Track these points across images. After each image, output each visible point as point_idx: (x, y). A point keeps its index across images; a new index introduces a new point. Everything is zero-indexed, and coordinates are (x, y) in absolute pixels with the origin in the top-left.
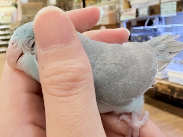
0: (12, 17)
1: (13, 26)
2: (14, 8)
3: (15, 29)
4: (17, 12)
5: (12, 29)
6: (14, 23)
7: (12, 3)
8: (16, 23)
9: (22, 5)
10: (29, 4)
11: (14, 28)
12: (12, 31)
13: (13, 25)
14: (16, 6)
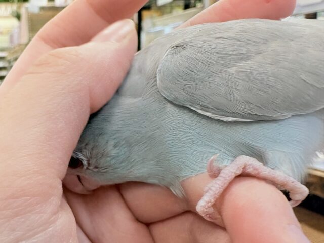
0: (11, 37)
1: (13, 53)
2: (15, 21)
3: (16, 59)
4: (20, 27)
5: (10, 60)
6: (14, 48)
7: (11, 12)
8: (17, 48)
9: (29, 15)
10: (41, 13)
11: (15, 56)
12: (9, 62)
13: (12, 51)
14: (18, 17)
